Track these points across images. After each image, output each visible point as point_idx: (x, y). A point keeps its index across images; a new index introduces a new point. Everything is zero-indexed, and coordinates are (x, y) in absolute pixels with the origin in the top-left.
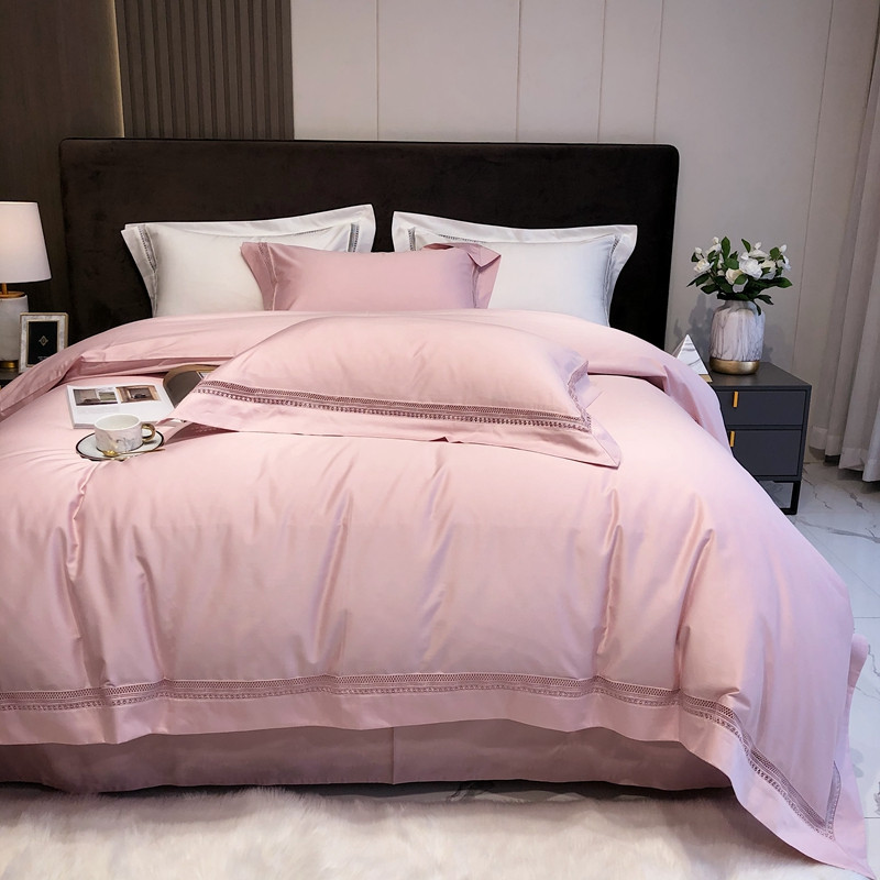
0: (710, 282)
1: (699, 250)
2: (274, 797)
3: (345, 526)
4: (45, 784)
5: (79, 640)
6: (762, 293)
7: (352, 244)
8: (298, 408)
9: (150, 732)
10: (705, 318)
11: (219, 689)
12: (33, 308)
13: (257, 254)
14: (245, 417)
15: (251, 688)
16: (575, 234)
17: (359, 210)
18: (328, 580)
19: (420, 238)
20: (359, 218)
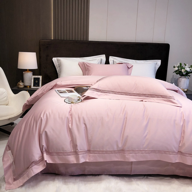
0: (178, 72)
1: (175, 65)
3: (126, 118)
4: (56, 173)
5: (71, 141)
7: (101, 63)
8: (110, 94)
9: (85, 161)
11: (99, 152)
12: (33, 75)
13: (82, 64)
14: (99, 95)
15: (107, 152)
16: (148, 62)
17: (102, 56)
18: (123, 129)
19: (115, 62)
20: (102, 57)
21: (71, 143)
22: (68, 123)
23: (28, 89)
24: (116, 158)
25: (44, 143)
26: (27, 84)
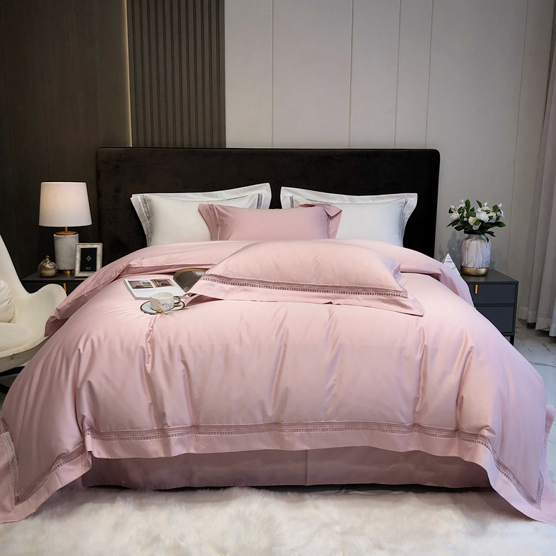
0: (459, 224)
1: (453, 207)
2: (246, 491)
3: (285, 345)
4: (123, 486)
5: (151, 403)
6: (489, 230)
7: (259, 205)
8: (253, 288)
9: (186, 452)
10: (457, 245)
11: (220, 429)
12: (81, 240)
13: (207, 210)
14: (227, 292)
15: (238, 429)
16: (382, 198)
17: (262, 186)
18: (277, 372)
19: (296, 200)
20: (263, 191)
21: (152, 410)
22: (145, 361)
23: (69, 278)
24: (260, 443)
25: (86, 411)
26: (64, 264)
